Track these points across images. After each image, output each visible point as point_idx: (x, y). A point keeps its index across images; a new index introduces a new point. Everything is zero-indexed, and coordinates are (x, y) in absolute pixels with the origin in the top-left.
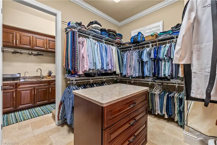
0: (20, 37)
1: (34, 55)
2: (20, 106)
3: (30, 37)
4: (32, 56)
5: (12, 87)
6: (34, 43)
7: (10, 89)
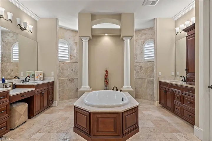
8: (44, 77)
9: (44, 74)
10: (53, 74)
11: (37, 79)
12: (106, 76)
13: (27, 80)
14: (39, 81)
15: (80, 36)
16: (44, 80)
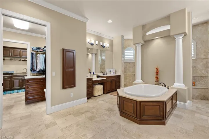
0: (14, 51)
1: (22, 61)
2: (13, 88)
3: (19, 51)
4: (21, 61)
5: (9, 78)
6: (22, 54)
7: (8, 79)
8: (115, 72)
9: (115, 71)
10: (120, 71)
11: (112, 73)
12: (157, 73)
13: (106, 74)
14: (113, 74)
15: (134, 43)
16: (115, 74)
